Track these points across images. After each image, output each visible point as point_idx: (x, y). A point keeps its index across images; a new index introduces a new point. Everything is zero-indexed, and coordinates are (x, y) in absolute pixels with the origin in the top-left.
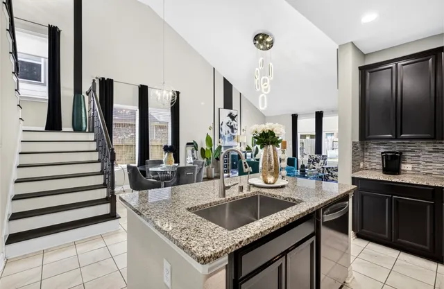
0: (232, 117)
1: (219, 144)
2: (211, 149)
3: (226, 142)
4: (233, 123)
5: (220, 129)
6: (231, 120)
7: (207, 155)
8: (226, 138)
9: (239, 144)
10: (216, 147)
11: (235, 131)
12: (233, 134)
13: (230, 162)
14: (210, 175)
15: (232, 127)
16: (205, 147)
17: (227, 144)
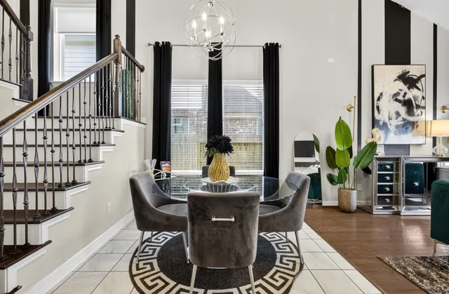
0: (410, 82)
1: (370, 140)
2: (350, 150)
3: (391, 135)
4: (412, 94)
5: (375, 108)
6: (405, 88)
7: (339, 161)
8: (392, 128)
9: (430, 141)
10: (364, 145)
11: (417, 112)
12: (411, 119)
13: (402, 180)
14: (345, 204)
15: (408, 104)
16: (335, 146)
17: (394, 139)
